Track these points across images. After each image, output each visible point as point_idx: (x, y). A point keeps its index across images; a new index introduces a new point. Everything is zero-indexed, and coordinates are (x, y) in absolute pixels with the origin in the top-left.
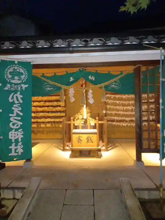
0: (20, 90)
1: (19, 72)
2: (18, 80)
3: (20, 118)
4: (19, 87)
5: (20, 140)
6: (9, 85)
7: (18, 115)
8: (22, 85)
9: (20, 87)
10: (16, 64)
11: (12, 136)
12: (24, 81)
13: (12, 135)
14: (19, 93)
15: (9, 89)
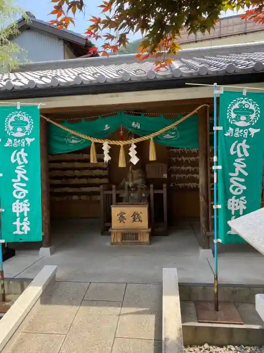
0: (24, 146)
1: (22, 122)
2: (22, 132)
3: (25, 185)
4: (22, 142)
5: (26, 214)
6: (10, 140)
7: (22, 181)
8: (27, 139)
9: (24, 143)
10: (18, 110)
11: (16, 209)
12: (29, 134)
13: (16, 207)
14: (23, 150)
15: (10, 145)
